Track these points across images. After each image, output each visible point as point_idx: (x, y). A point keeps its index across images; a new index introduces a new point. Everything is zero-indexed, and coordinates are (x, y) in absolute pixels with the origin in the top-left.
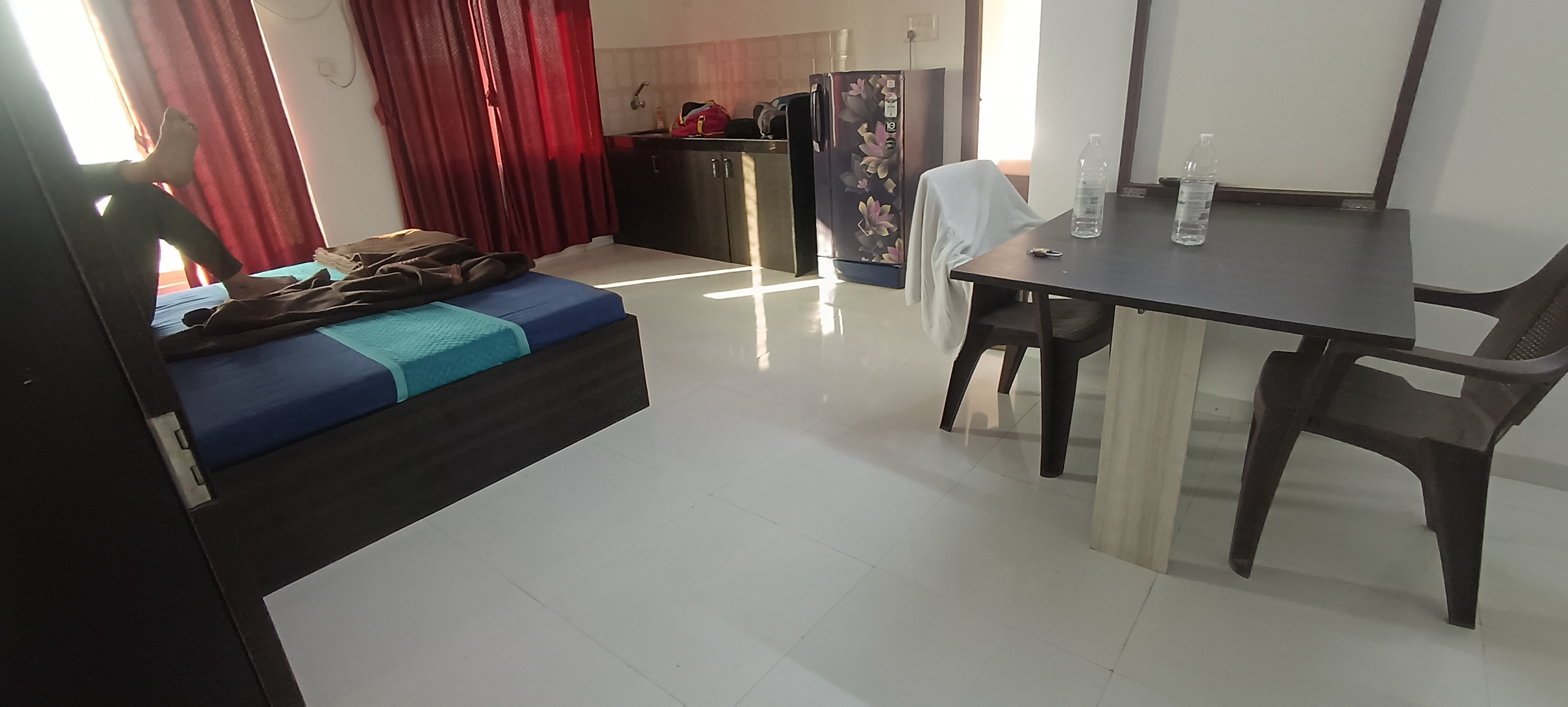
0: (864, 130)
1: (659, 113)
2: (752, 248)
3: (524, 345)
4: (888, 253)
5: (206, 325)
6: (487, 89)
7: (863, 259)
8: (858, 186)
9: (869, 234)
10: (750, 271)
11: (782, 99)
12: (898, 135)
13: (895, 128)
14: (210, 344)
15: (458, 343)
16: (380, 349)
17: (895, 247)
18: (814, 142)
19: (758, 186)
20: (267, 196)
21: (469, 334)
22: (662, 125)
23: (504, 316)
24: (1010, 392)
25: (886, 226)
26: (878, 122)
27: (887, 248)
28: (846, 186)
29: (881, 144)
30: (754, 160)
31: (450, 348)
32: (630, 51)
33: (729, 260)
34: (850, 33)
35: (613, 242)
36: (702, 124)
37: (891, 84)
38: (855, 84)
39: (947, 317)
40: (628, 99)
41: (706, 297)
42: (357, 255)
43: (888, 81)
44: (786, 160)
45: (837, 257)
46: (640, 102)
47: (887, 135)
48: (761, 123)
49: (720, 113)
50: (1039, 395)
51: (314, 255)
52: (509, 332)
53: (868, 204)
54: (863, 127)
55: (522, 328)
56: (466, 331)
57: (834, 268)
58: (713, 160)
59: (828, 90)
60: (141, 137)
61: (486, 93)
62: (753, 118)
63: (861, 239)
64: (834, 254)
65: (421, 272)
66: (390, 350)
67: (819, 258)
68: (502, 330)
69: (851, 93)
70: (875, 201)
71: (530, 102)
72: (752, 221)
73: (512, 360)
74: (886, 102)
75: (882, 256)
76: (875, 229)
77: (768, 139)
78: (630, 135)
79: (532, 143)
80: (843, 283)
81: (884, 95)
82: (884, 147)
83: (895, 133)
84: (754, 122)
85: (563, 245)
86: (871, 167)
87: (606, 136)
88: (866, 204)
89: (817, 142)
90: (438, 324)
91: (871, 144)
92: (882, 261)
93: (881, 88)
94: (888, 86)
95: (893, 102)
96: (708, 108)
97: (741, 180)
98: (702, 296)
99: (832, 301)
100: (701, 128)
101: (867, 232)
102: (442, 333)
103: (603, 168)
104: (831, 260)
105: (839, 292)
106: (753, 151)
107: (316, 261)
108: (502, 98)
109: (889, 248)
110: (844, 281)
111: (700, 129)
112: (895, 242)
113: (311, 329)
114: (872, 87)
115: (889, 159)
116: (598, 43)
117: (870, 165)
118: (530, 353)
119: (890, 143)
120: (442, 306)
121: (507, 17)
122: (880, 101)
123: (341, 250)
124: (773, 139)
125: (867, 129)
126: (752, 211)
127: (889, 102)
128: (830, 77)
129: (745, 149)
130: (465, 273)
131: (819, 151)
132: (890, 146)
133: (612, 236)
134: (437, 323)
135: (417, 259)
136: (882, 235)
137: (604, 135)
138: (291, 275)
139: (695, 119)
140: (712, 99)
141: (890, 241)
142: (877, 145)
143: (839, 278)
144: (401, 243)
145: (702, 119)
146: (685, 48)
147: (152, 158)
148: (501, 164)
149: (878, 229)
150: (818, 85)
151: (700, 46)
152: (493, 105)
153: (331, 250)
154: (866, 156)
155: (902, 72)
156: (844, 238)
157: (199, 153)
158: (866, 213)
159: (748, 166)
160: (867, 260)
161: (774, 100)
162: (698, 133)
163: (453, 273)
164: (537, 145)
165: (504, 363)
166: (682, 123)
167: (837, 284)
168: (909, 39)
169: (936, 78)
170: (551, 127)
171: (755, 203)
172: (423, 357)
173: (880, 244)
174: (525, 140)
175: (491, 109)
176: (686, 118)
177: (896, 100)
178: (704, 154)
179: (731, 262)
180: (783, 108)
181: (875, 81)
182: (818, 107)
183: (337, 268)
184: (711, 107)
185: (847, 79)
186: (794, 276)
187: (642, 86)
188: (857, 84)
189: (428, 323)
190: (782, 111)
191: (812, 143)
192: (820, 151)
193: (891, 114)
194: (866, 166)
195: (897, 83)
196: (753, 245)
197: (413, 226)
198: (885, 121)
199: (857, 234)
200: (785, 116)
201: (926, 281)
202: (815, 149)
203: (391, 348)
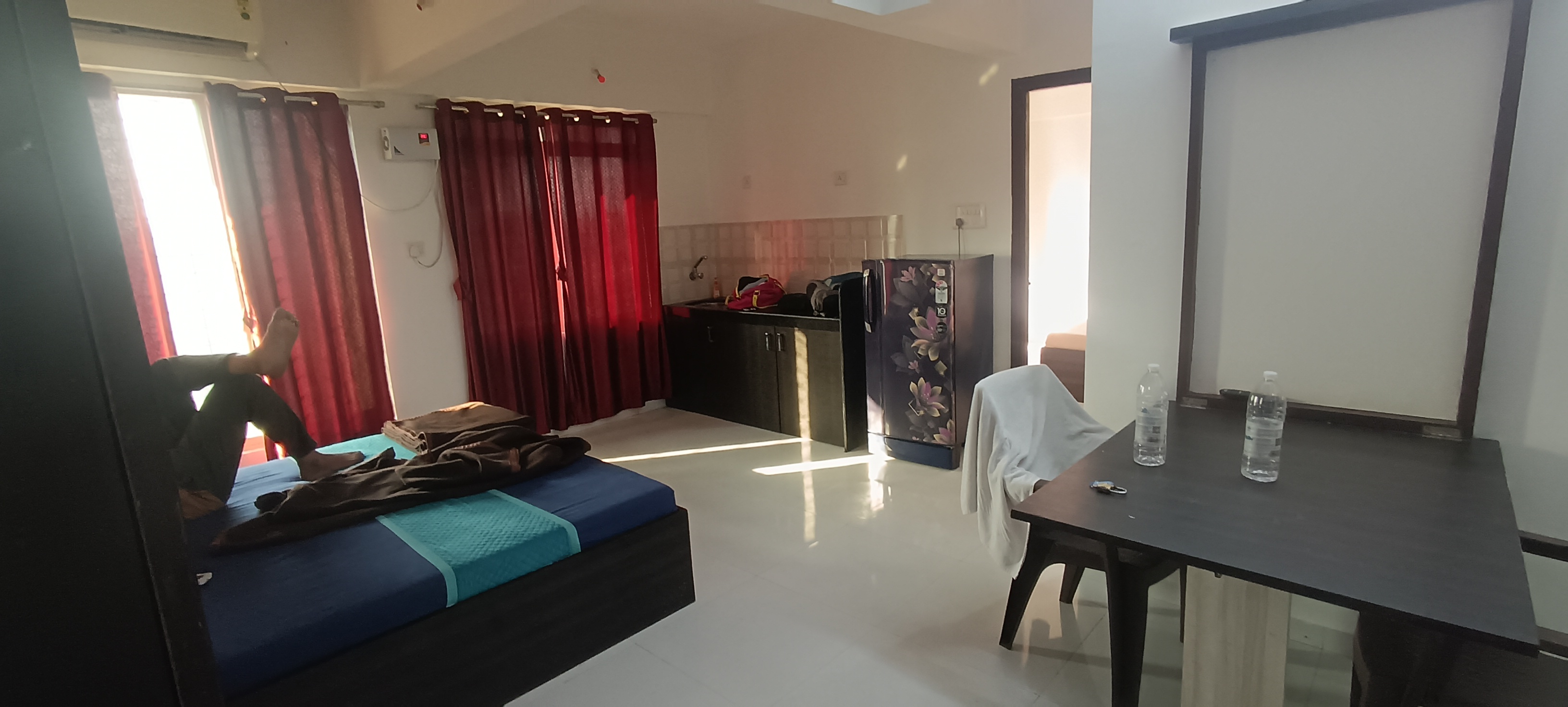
0: (915, 314)
1: (716, 283)
2: (801, 420)
3: (575, 543)
4: (939, 433)
5: (275, 512)
6: (557, 265)
7: (914, 438)
8: (909, 367)
9: (920, 414)
10: (800, 443)
11: (835, 279)
12: (948, 320)
13: (946, 314)
14: (277, 534)
15: (511, 544)
16: (435, 547)
17: (946, 428)
18: (866, 323)
19: (809, 361)
20: (348, 367)
21: (523, 533)
22: (719, 295)
23: (557, 511)
24: (1073, 602)
25: (937, 408)
26: (929, 307)
27: (938, 429)
28: (896, 366)
29: (932, 328)
30: (806, 336)
31: (503, 549)
32: (692, 228)
33: (779, 430)
34: (900, 218)
35: (665, 405)
36: (756, 298)
37: (941, 272)
38: (906, 271)
39: (1005, 531)
40: (687, 271)
41: (755, 472)
42: (422, 434)
43: (938, 270)
44: (836, 338)
45: (887, 435)
46: (698, 274)
47: (938, 320)
48: (814, 302)
49: (774, 286)
50: (1106, 607)
51: (382, 428)
52: (562, 530)
53: (919, 385)
54: (914, 311)
55: (575, 526)
56: (520, 529)
57: (884, 444)
58: (766, 334)
59: (880, 274)
60: (249, 319)
61: (556, 269)
62: (806, 293)
63: (912, 418)
64: (884, 430)
65: (481, 460)
66: (445, 549)
67: (869, 434)
68: (555, 530)
69: (903, 279)
70: (926, 382)
71: (596, 276)
72: (803, 394)
73: (562, 559)
74: (936, 289)
75: (933, 436)
76: (926, 409)
77: (821, 316)
78: (687, 304)
79: (595, 312)
80: (894, 460)
81: (935, 283)
82: (934, 331)
83: (945, 319)
84: (806, 298)
85: (617, 408)
86: (922, 350)
87: (665, 306)
88: (917, 385)
89: (869, 323)
90: (493, 518)
91: (922, 328)
92: (933, 442)
93: (932, 275)
94: (938, 275)
95: (944, 289)
96: (763, 283)
97: (793, 354)
98: (751, 470)
99: (882, 478)
100: (756, 301)
101: (918, 411)
102: (496, 530)
103: (660, 334)
104: (881, 438)
105: (889, 470)
106: (806, 328)
107: (383, 434)
108: (571, 274)
109: (940, 429)
110: (893, 459)
111: (755, 303)
112: (947, 423)
113: (371, 518)
114: (923, 275)
115: (939, 343)
116: (662, 222)
117: (921, 347)
118: (580, 551)
119: (941, 327)
120: (497, 495)
121: (581, 201)
122: (931, 288)
123: (408, 424)
124: (825, 317)
125: (918, 313)
126: (803, 384)
127: (939, 289)
128: (882, 264)
129: (798, 325)
130: (523, 459)
131: (870, 331)
132: (940, 330)
133: (664, 400)
134: (491, 517)
135: (479, 443)
136: (934, 416)
137: (663, 304)
138: (359, 450)
139: (750, 294)
140: (766, 274)
141: (942, 422)
142: (928, 329)
143: (889, 455)
144: (465, 418)
145: (757, 294)
146: (743, 225)
147: (257, 352)
148: (564, 333)
149: (929, 410)
150: (870, 270)
151: (757, 224)
152: (561, 279)
153: (398, 424)
154: (917, 338)
155: (952, 262)
156: (893, 416)
157: (298, 345)
158: (917, 392)
159: (800, 340)
160: (918, 439)
161: (827, 279)
162: (753, 307)
163: (511, 460)
164: (600, 314)
165: (555, 563)
166: (738, 296)
167: (887, 461)
168: (957, 227)
169: (985, 264)
170: (613, 298)
171: (807, 377)
172: (475, 560)
173: (931, 425)
174: (588, 310)
175: (560, 283)
176: (742, 292)
177: (946, 288)
178: (758, 328)
179: (781, 433)
180: (836, 288)
181: (926, 269)
182: (870, 289)
183: (402, 443)
184: (766, 281)
185: (898, 265)
186: (844, 450)
187: (701, 259)
188: (908, 271)
189: (484, 517)
190: (835, 291)
191: (864, 324)
192: (872, 331)
193: (941, 301)
194: (917, 348)
195: (948, 272)
196: (804, 417)
197: (477, 399)
198: (936, 307)
199: (907, 413)
200: (838, 295)
201: (982, 490)
202: (867, 330)
203: (445, 546)
